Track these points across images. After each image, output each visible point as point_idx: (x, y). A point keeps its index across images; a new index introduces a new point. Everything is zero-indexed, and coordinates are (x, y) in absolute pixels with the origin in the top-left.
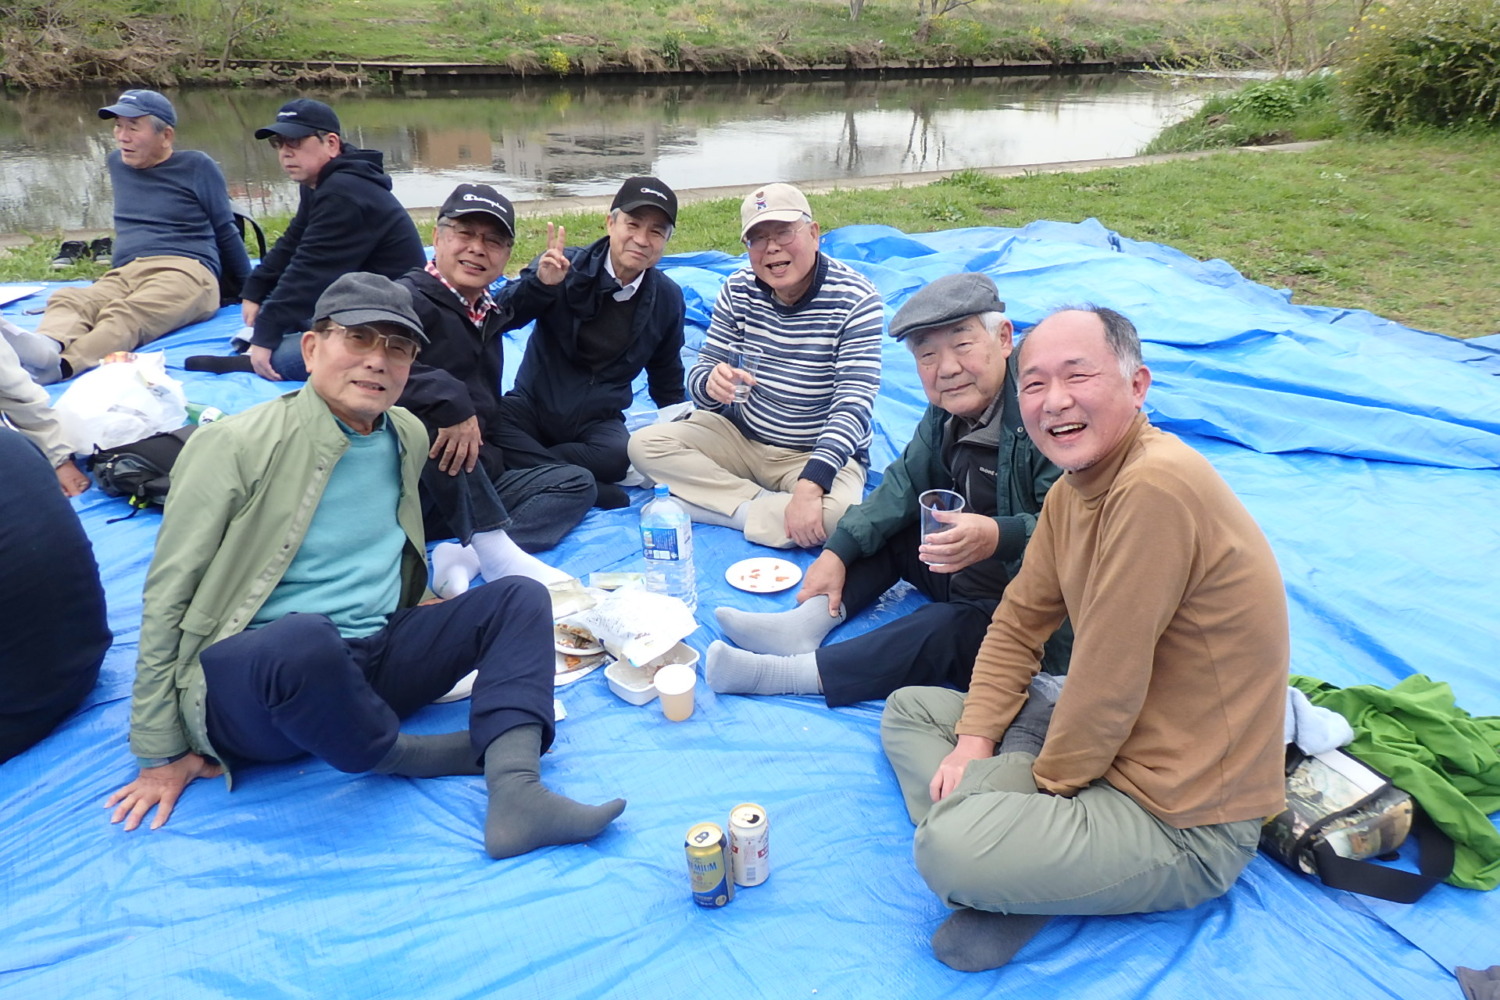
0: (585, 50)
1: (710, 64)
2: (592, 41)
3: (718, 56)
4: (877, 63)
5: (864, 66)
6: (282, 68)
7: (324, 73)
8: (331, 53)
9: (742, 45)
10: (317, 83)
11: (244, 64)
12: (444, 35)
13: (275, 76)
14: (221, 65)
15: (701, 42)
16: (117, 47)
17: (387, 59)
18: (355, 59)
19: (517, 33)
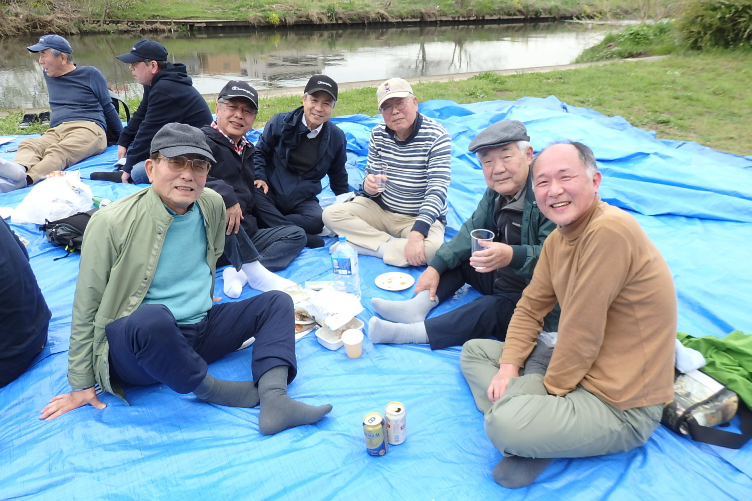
0: (287, 13)
1: (351, 19)
2: (291, 8)
3: (355, 15)
4: (436, 18)
5: (429, 20)
6: (132, 24)
7: (154, 26)
8: (158, 16)
9: (367, 9)
10: (151, 31)
11: (113, 22)
12: (215, 6)
13: (129, 28)
14: (101, 23)
15: (346, 8)
16: (47, 14)
17: (186, 18)
18: (170, 19)
19: (252, 4)
